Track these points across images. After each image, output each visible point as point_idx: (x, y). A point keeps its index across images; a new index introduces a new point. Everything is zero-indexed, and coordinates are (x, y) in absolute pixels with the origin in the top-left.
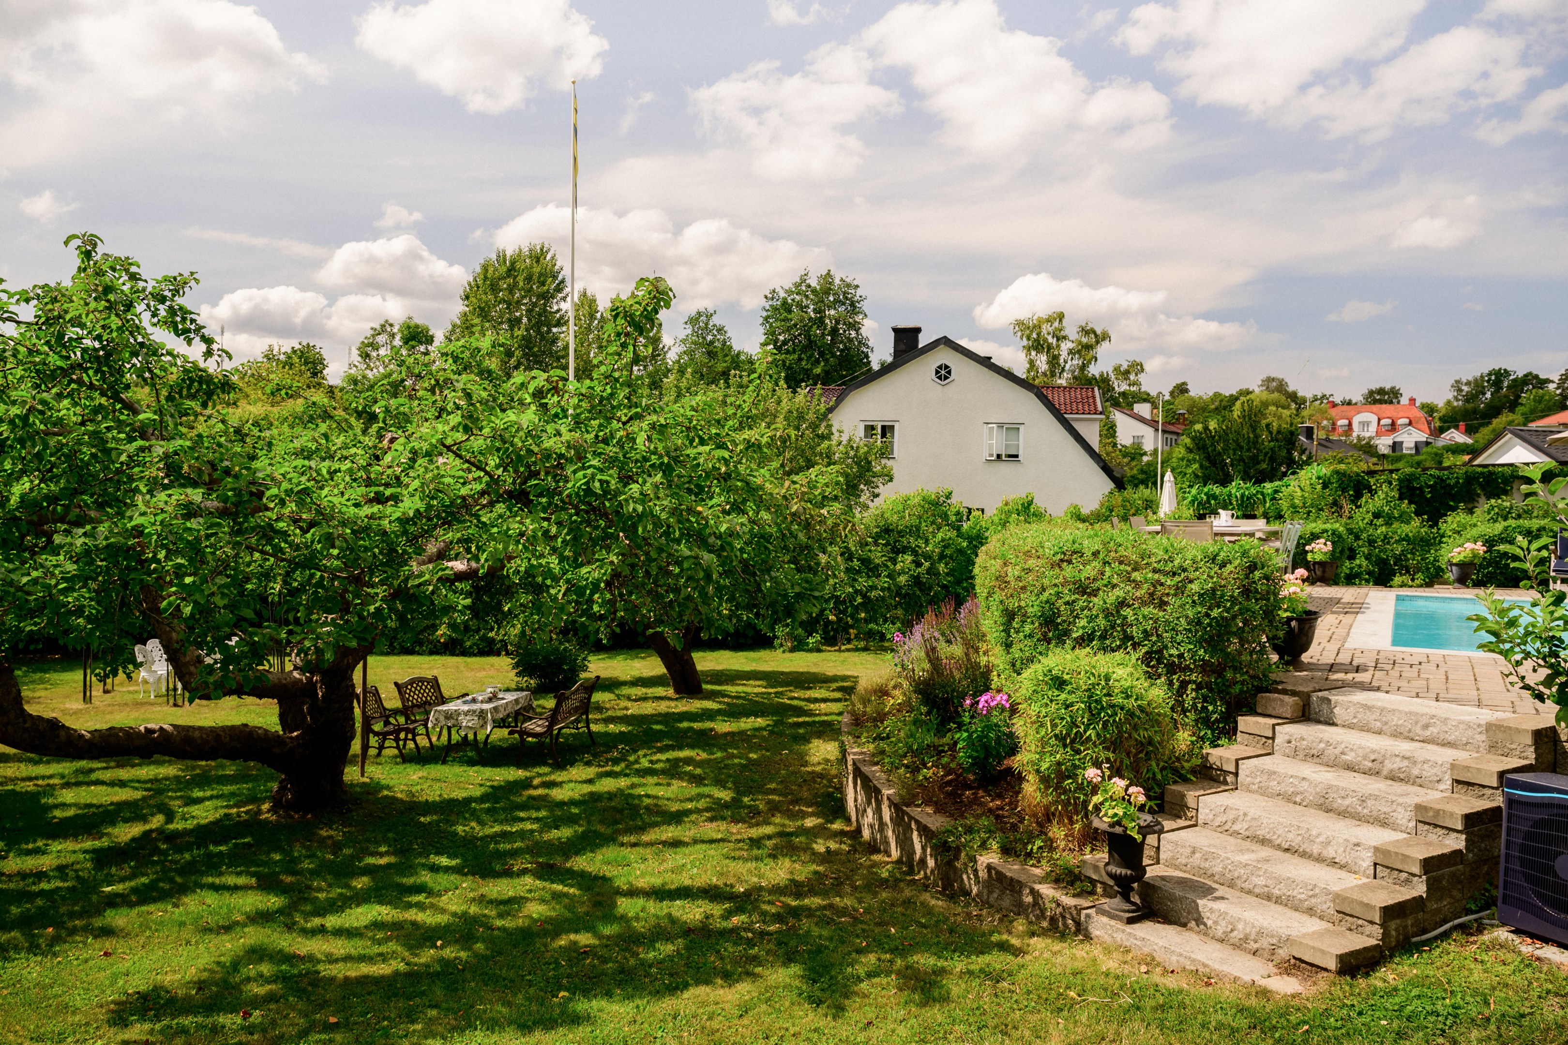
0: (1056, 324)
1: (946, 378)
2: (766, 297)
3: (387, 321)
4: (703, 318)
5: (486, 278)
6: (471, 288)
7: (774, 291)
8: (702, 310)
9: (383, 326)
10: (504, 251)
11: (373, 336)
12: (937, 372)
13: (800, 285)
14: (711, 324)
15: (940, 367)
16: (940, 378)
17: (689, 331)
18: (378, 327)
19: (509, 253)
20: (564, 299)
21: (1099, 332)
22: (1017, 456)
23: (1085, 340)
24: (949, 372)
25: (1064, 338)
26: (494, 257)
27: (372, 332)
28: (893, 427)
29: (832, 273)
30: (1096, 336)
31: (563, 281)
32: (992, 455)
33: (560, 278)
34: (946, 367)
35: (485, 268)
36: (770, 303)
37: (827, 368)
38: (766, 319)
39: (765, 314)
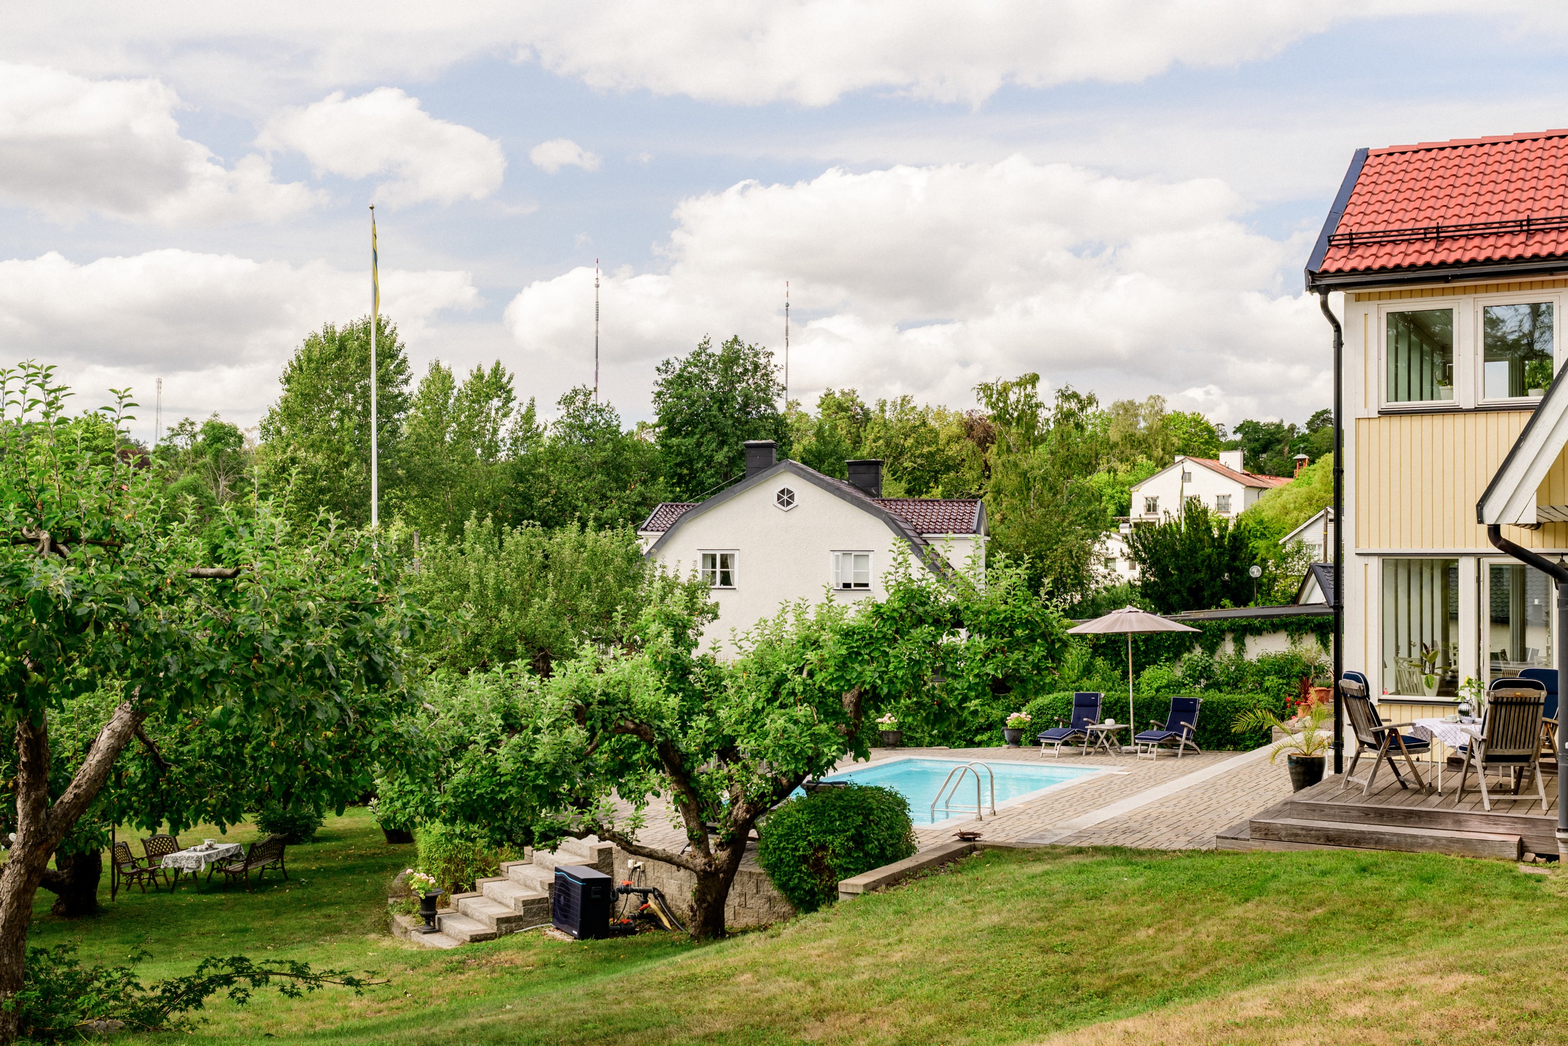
0: (1029, 387)
1: (789, 503)
2: (658, 369)
3: (187, 419)
4: (581, 397)
5: (310, 360)
6: (294, 369)
7: (668, 363)
8: (579, 386)
9: (182, 425)
10: (332, 327)
11: (170, 438)
12: (779, 498)
13: (699, 354)
14: (590, 403)
15: (782, 492)
16: (782, 503)
17: (563, 412)
18: (176, 426)
19: (339, 330)
20: (406, 382)
21: (1084, 396)
22: (867, 585)
23: (1066, 406)
24: (792, 497)
25: (1038, 406)
26: (321, 333)
27: (169, 433)
28: (733, 555)
29: (740, 338)
30: (1080, 401)
31: (404, 361)
32: (838, 585)
33: (401, 356)
34: (789, 492)
35: (309, 346)
36: (664, 376)
37: (731, 455)
38: (659, 395)
39: (657, 389)
